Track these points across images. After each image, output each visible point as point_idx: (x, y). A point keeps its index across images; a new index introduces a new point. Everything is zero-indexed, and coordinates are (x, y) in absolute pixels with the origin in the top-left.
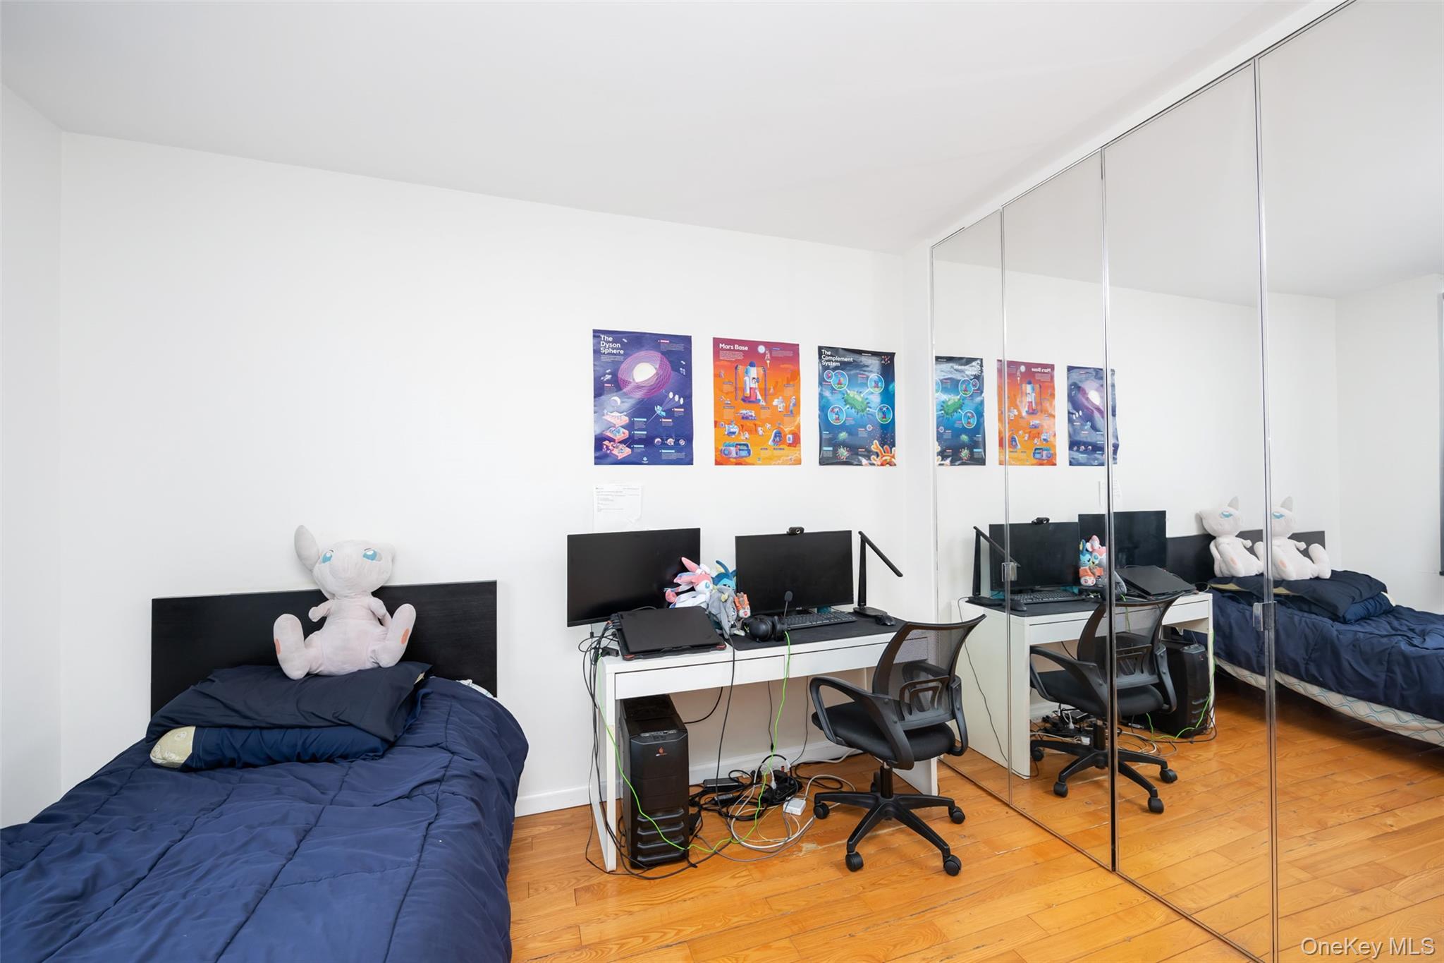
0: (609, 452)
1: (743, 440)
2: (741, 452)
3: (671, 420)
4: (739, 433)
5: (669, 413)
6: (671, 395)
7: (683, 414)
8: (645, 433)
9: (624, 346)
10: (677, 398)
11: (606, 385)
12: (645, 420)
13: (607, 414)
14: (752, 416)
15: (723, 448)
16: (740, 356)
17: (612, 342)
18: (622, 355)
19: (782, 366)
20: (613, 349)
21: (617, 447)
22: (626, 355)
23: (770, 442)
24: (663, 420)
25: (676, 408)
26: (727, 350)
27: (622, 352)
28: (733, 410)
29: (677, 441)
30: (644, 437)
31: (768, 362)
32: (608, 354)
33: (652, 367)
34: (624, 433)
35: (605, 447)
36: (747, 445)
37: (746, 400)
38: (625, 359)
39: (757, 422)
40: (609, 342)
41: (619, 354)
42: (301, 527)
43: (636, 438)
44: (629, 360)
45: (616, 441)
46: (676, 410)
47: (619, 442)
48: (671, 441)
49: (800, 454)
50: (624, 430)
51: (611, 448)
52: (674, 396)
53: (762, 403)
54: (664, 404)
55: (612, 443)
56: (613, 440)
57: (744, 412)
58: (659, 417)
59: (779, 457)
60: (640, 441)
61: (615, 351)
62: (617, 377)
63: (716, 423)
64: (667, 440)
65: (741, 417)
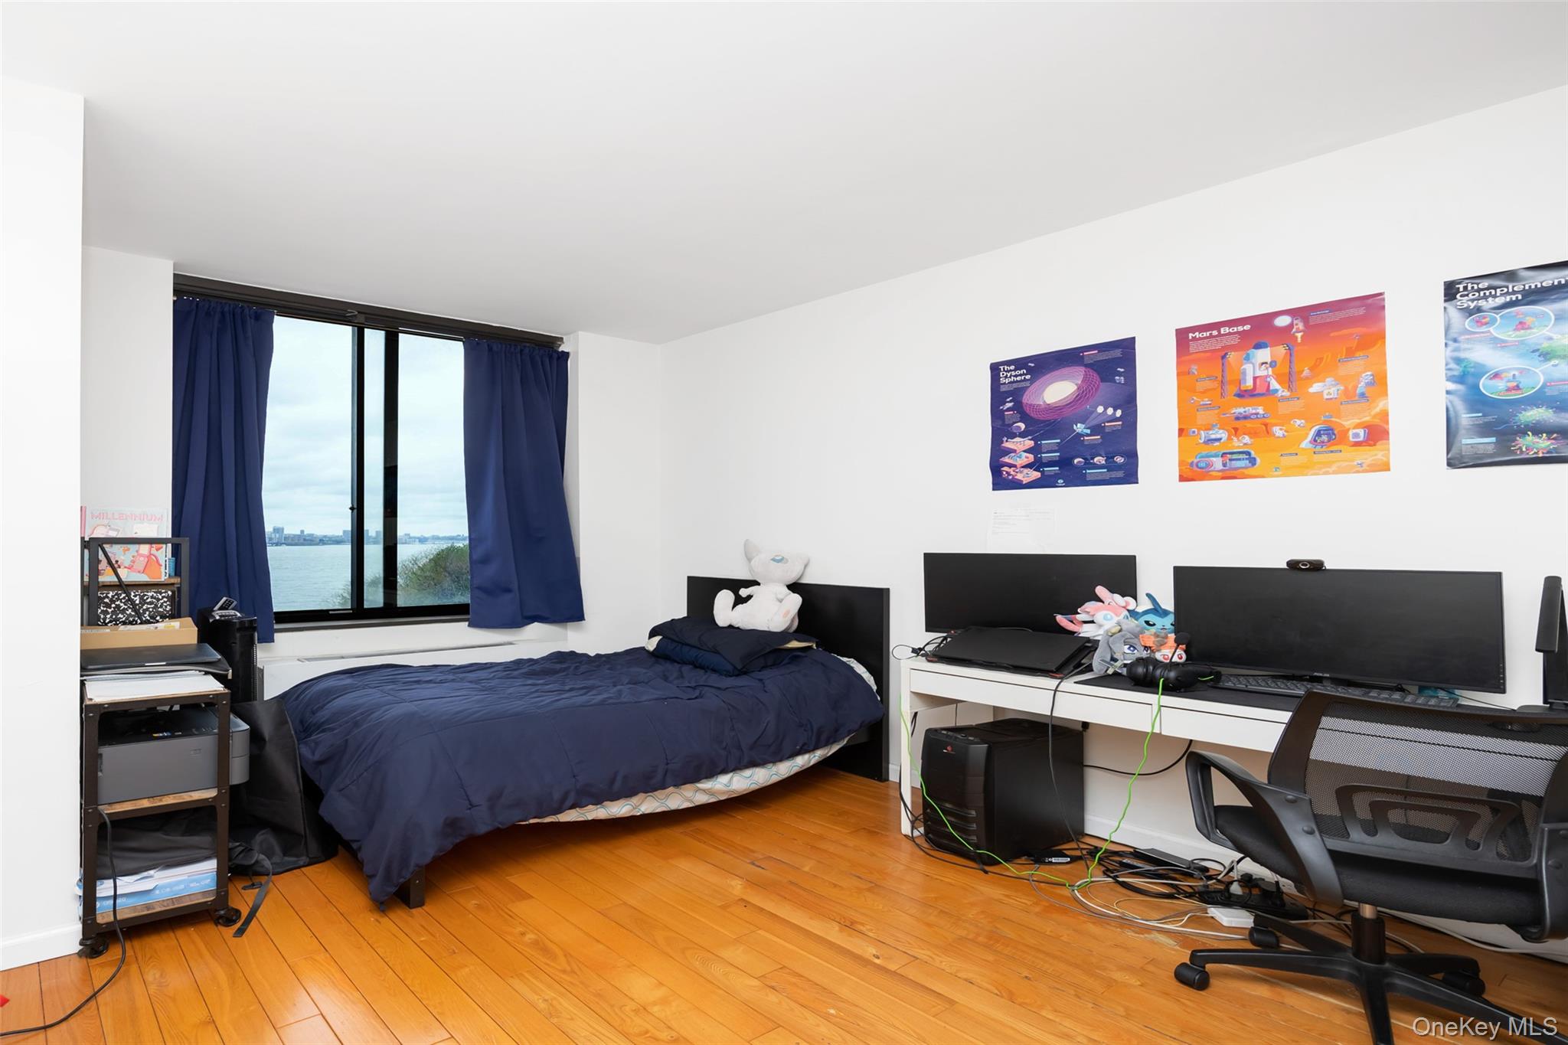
0: (1010, 477)
1: (1239, 447)
2: (1233, 462)
3: (1099, 437)
4: (1229, 438)
5: (1096, 429)
6: (1100, 409)
7: (1120, 428)
8: (1058, 454)
9: (1030, 371)
10: (1110, 411)
11: (1006, 413)
12: (1059, 441)
13: (1007, 441)
14: (1257, 414)
15: (1196, 461)
16: (1235, 340)
17: (1015, 370)
18: (1028, 380)
19: (1332, 335)
20: (1016, 376)
21: (1021, 472)
22: (1032, 381)
23: (1305, 444)
24: (1086, 438)
25: (1108, 422)
26: (1207, 338)
27: (1028, 377)
28: (1216, 411)
29: (1109, 458)
30: (1057, 459)
31: (1299, 335)
32: (1009, 383)
33: (1072, 384)
34: (1027, 457)
35: (1004, 473)
36: (1249, 454)
37: (1242, 394)
38: (1031, 384)
39: (1268, 421)
40: (1011, 371)
41: (1025, 380)
42: (747, 540)
43: (1044, 461)
44: (1037, 383)
45: (1018, 466)
46: (1107, 424)
47: (1022, 467)
48: (1099, 460)
49: (1387, 456)
50: (1028, 455)
51: (1012, 473)
52: (1106, 409)
53: (1282, 392)
54: (1087, 422)
55: (1012, 469)
56: (1015, 466)
57: (1241, 410)
58: (1080, 435)
59: (1329, 464)
60: (1051, 464)
61: (1019, 378)
62: (1021, 403)
63: (1181, 431)
64: (1093, 459)
65: (1233, 418)
